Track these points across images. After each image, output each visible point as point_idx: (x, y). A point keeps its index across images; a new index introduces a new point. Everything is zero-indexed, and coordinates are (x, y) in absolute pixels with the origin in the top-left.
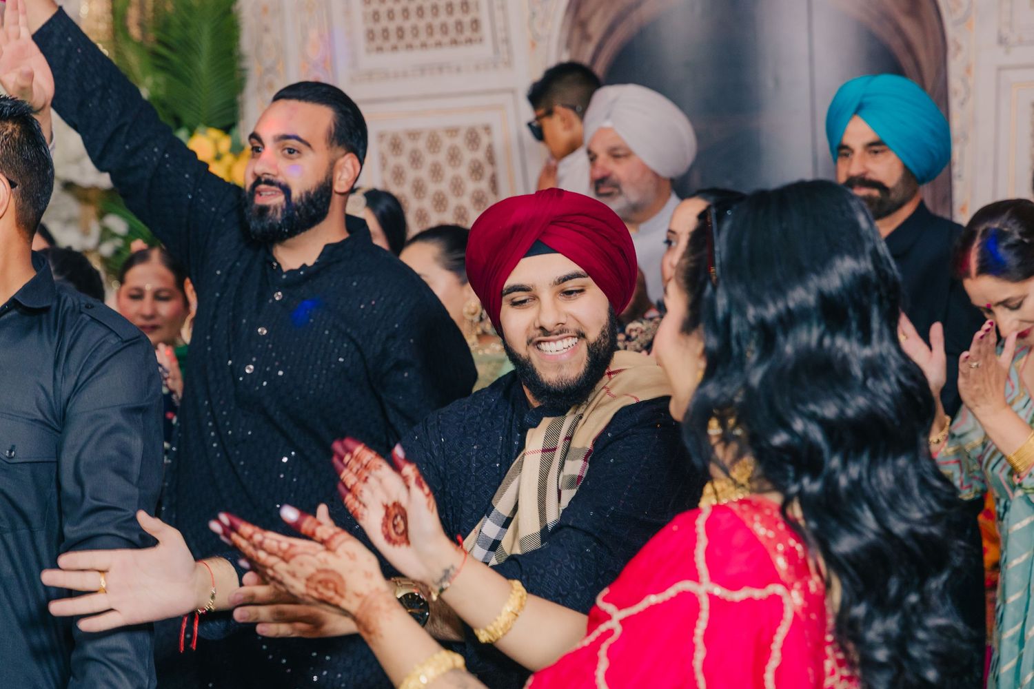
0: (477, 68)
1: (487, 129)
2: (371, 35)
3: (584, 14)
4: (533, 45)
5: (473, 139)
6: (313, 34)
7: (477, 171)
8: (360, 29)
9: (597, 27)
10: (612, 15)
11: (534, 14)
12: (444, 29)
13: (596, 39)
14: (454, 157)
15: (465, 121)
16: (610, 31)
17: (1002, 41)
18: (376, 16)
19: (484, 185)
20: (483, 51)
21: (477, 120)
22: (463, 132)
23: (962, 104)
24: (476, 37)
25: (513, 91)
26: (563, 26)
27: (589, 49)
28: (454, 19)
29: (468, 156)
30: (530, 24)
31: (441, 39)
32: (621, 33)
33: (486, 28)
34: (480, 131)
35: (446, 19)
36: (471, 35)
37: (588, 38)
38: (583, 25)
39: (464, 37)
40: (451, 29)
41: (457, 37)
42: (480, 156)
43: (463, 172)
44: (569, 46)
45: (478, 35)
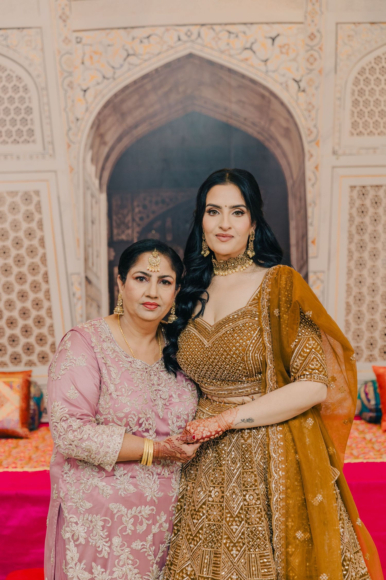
0: (31, 157)
1: (37, 193)
3: (102, 130)
4: (69, 146)
5: (27, 198)
7: (29, 217)
9: (110, 138)
10: (120, 131)
11: (70, 129)
12: (9, 134)
13: (110, 144)
14: (14, 208)
16: (119, 139)
17: (334, 153)
19: (34, 225)
20: (36, 147)
21: (30, 187)
22: (20, 194)
23: (313, 185)
24: (31, 140)
25: (55, 172)
26: (88, 136)
27: (106, 150)
28: (16, 128)
29: (23, 208)
30: (67, 134)
31: (7, 139)
32: (126, 142)
33: (38, 135)
34: (32, 194)
35: (11, 128)
36: (28, 138)
37: (105, 143)
38: (102, 136)
39: (23, 139)
40: (14, 134)
41: (17, 139)
42: (32, 208)
43: (20, 217)
44: (92, 147)
45: (33, 138)
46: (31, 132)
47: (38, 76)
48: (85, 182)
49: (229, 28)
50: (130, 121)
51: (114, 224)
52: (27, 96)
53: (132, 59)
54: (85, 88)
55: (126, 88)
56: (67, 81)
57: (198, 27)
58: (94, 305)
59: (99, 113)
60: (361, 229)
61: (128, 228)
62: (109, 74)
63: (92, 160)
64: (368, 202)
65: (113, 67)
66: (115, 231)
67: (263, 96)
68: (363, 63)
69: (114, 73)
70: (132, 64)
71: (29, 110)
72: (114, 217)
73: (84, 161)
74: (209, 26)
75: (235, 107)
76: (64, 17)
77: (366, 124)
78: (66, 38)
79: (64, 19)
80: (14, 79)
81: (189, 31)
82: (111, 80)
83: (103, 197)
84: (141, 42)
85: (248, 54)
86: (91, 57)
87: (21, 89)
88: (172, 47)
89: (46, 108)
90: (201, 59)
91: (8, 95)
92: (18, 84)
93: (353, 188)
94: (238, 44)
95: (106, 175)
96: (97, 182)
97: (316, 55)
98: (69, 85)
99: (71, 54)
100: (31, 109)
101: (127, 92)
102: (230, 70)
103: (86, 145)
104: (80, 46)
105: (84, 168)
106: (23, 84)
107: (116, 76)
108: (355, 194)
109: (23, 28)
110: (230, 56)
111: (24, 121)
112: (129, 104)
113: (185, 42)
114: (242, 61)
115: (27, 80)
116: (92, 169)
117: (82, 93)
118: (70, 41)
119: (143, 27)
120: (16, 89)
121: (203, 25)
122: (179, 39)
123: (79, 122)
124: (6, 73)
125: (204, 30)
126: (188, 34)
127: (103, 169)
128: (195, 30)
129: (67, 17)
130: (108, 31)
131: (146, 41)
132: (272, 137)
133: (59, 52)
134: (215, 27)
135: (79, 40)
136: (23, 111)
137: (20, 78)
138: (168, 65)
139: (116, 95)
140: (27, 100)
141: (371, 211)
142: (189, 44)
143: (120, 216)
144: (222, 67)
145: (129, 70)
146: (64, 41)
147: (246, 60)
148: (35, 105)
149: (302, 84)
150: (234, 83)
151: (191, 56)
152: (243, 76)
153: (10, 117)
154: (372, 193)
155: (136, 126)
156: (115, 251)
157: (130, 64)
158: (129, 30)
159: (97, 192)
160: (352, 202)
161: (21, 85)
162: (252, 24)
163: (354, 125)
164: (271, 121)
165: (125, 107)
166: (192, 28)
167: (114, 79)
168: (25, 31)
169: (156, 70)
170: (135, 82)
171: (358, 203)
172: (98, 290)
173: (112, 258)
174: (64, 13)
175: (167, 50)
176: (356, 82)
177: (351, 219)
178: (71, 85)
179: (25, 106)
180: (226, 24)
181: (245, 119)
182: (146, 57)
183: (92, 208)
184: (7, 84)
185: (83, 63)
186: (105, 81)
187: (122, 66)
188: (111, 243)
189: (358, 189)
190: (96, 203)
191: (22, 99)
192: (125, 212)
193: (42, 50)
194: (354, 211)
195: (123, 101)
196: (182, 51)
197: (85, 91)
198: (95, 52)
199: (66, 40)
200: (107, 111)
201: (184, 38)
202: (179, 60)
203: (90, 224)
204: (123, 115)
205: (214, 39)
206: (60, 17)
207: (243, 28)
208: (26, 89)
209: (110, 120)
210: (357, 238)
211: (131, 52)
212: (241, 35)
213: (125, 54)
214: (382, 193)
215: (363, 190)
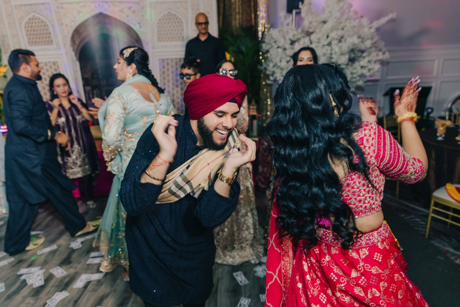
0: (53, 50)
1: (57, 62)
2: (29, 42)
3: (74, 40)
4: (64, 45)
5: (54, 64)
6: (16, 42)
8: (26, 41)
9: (77, 42)
10: (80, 40)
11: (64, 40)
12: (45, 42)
15: (52, 60)
16: (80, 43)
18: (30, 39)
20: (54, 46)
21: (54, 60)
22: (52, 63)
24: (52, 44)
25: (61, 55)
26: (70, 42)
27: (76, 47)
29: (53, 67)
30: (63, 42)
31: (45, 44)
33: (54, 42)
34: (55, 62)
37: (76, 44)
38: (75, 42)
39: (49, 43)
40: (47, 42)
42: (56, 67)
44: (72, 46)
46: (52, 41)
47: (51, 20)
48: (72, 58)
49: (113, 3)
52: (48, 28)
53: (80, 14)
54: (66, 24)
55: (80, 24)
56: (60, 23)
59: (73, 34)
60: (164, 73)
61: (87, 73)
62: (73, 19)
63: (73, 50)
64: (165, 64)
66: (84, 74)
67: (128, 28)
68: (160, 17)
69: (75, 19)
71: (50, 33)
73: (70, 51)
77: (162, 38)
78: (58, 6)
81: (99, 4)
83: (78, 63)
85: (121, 13)
86: (67, 14)
87: (46, 26)
88: (93, 10)
89: (55, 32)
90: (104, 15)
91: (42, 28)
92: (45, 24)
93: (160, 59)
96: (75, 58)
99: (60, 12)
101: (81, 26)
102: (115, 19)
103: (70, 45)
104: (62, 9)
105: (71, 53)
108: (160, 62)
110: (115, 13)
113: (98, 8)
114: (119, 16)
115: (48, 23)
116: (73, 54)
117: (66, 26)
118: (59, 8)
119: (83, 2)
122: (96, 7)
123: (67, 38)
124: (41, 20)
125: (104, 4)
128: (101, 4)
130: (71, 4)
131: (84, 7)
135: (62, 7)
137: (45, 22)
138: (93, 17)
139: (77, 27)
140: (49, 30)
141: (166, 67)
142: (100, 9)
145: (80, 18)
146: (57, 8)
147: (121, 15)
148: (51, 31)
149: (141, 25)
151: (101, 13)
152: (120, 21)
153: (44, 36)
154: (166, 61)
157: (80, 16)
159: (76, 61)
160: (160, 64)
163: (159, 38)
165: (81, 31)
167: (76, 21)
168: (44, 5)
169: (90, 18)
170: (83, 22)
171: (162, 64)
176: (158, 24)
177: (160, 70)
178: (62, 24)
179: (48, 32)
183: (75, 67)
184: (42, 25)
185: (64, 16)
186: (73, 22)
187: (77, 17)
190: (76, 65)
191: (47, 30)
192: (86, 68)
193: (51, 11)
195: (79, 29)
196: (98, 11)
198: (68, 12)
200: (75, 33)
204: (79, 35)
208: (48, 26)
209: (76, 36)
210: (162, 76)
212: (118, 6)
213: (78, 12)
214: (169, 61)
215: (163, 60)
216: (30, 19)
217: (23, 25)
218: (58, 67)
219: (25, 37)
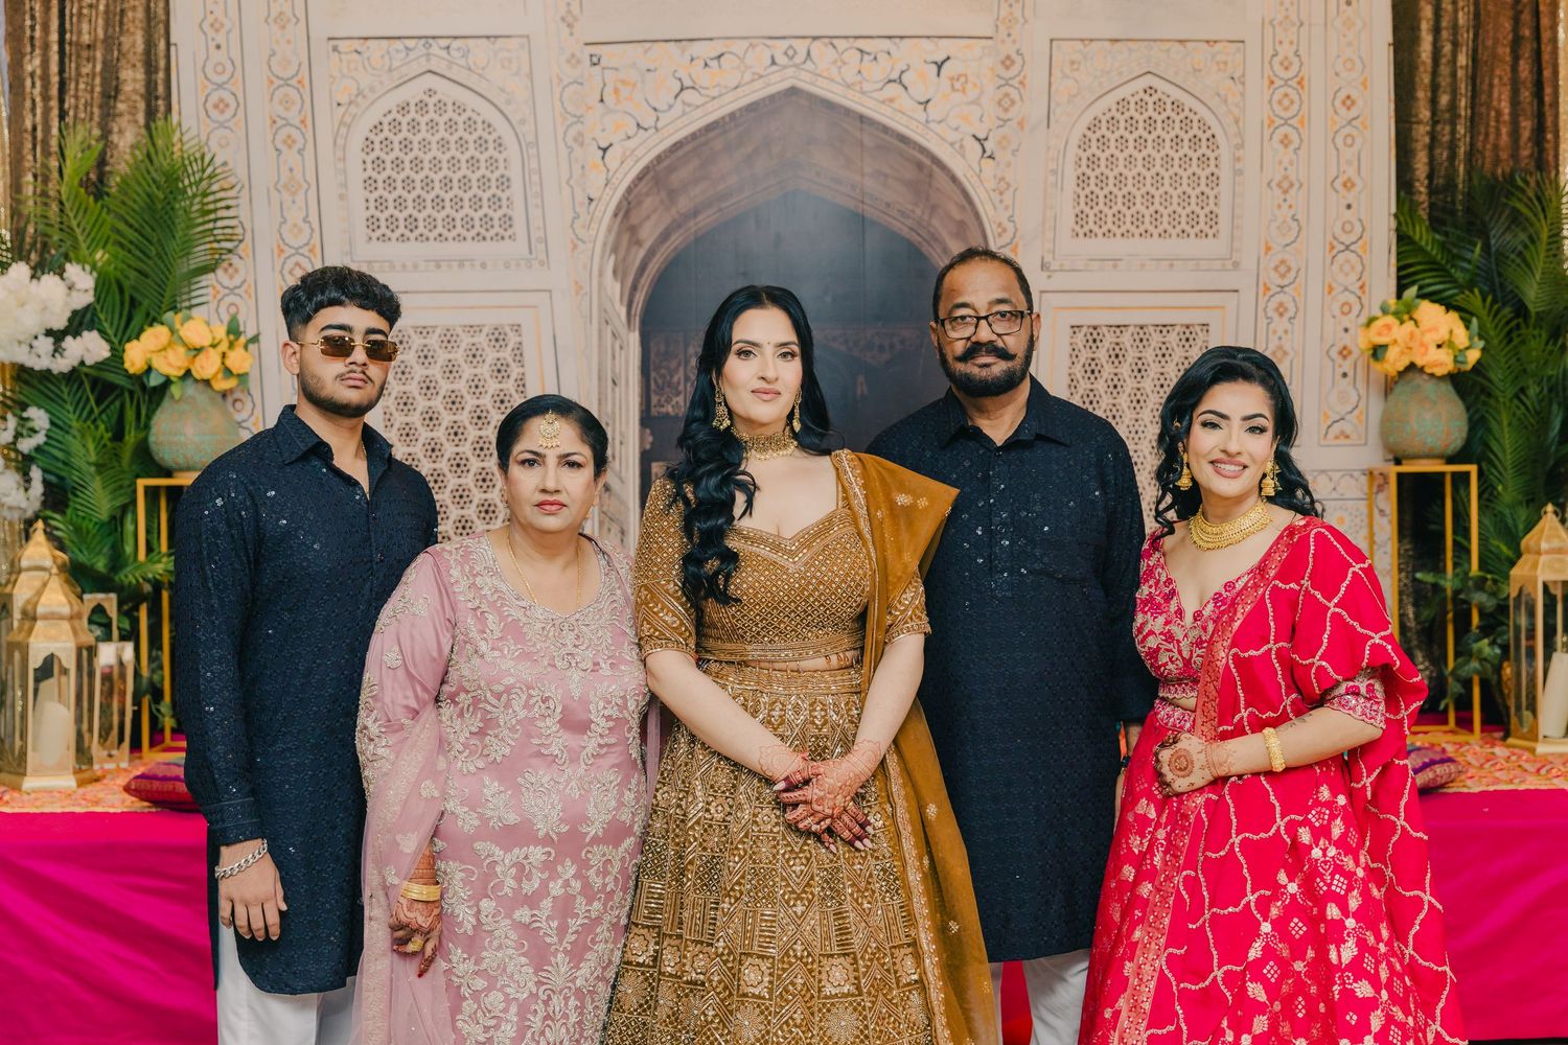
0: (507, 266)
1: (517, 328)
2: (372, 223)
3: (634, 220)
4: (575, 247)
5: (498, 338)
6: (295, 215)
7: (500, 371)
8: (360, 215)
9: (649, 234)
10: (666, 220)
11: (577, 217)
12: (468, 223)
13: (647, 245)
14: (474, 355)
15: (489, 319)
16: (665, 236)
17: (1044, 267)
18: (381, 203)
19: (510, 385)
20: (519, 247)
21: (505, 318)
22: (486, 330)
24: (506, 234)
25: (550, 291)
26: (609, 230)
27: (639, 255)
28: (481, 213)
29: (491, 355)
30: (572, 226)
31: (464, 233)
32: (676, 240)
33: (519, 226)
34: (507, 329)
35: (471, 213)
36: (501, 231)
37: (639, 243)
38: (633, 230)
39: (492, 232)
40: (477, 223)
41: (483, 231)
42: (506, 354)
43: (485, 371)
44: (615, 250)
45: (510, 232)
46: (507, 221)
47: (523, 122)
48: (603, 310)
49: (861, 44)
50: (684, 204)
51: (653, 386)
52: (500, 158)
53: (687, 95)
54: (604, 145)
55: (678, 145)
56: (572, 132)
57: (808, 41)
58: (615, 529)
59: (629, 190)
61: (678, 394)
62: (648, 122)
63: (615, 272)
64: (1102, 355)
65: (655, 109)
66: (654, 399)
67: (920, 166)
68: (1097, 110)
69: (658, 119)
70: (689, 105)
71: (504, 182)
72: (653, 374)
73: (601, 274)
74: (827, 40)
75: (871, 185)
76: (570, 19)
77: (1100, 218)
78: (573, 55)
79: (569, 22)
80: (480, 126)
81: (791, 47)
82: (653, 130)
83: (634, 338)
84: (706, 65)
85: (895, 89)
86: (616, 91)
87: (491, 145)
88: (761, 77)
89: (535, 178)
90: (811, 97)
91: (468, 155)
92: (485, 135)
93: (1075, 328)
94: (877, 72)
95: (640, 298)
96: (623, 311)
97: (1014, 94)
98: (575, 140)
99: (581, 84)
100: (508, 180)
101: (680, 153)
102: (862, 118)
103: (605, 244)
104: (597, 67)
105: (601, 285)
106: (494, 136)
107: (659, 125)
108: (1080, 339)
109: (496, 37)
110: (863, 93)
111: (495, 201)
112: (683, 174)
113: (784, 67)
114: (883, 102)
115: (502, 129)
116: (614, 288)
117: (601, 153)
118: (579, 62)
119: (711, 39)
120: (481, 144)
121: (815, 38)
122: (773, 62)
123: (594, 204)
124: (464, 117)
125: (816, 47)
126: (790, 54)
127: (634, 288)
128: (801, 47)
129: (576, 19)
130: (648, 45)
131: (714, 64)
132: (935, 238)
133: (561, 80)
134: (835, 41)
135: (595, 60)
136: (494, 184)
137: (489, 126)
138: (752, 107)
139: (659, 159)
140: (501, 164)
141: (1108, 370)
142: (790, 71)
143: (663, 371)
144: (848, 112)
145: (684, 114)
146: (568, 61)
147: (891, 100)
148: (515, 173)
149: (989, 145)
150: (868, 141)
151: (793, 91)
152: (886, 129)
153: (470, 194)
154: (1109, 338)
155: (695, 213)
156: (652, 433)
157: (684, 103)
158: (684, 43)
159: (622, 330)
160: (1074, 354)
161: (490, 138)
162: (902, 37)
163: (1080, 218)
164: (934, 208)
165: (676, 179)
166: (796, 43)
167: (657, 130)
168: (500, 40)
169: (732, 115)
170: (694, 136)
171: (1085, 355)
172: (623, 503)
173: (648, 447)
174: (569, 12)
175: (753, 81)
176: (1084, 143)
178: (579, 139)
179: (497, 174)
180: (856, 37)
181: (888, 205)
182: (715, 92)
183: (614, 357)
184: (466, 136)
185: (602, 101)
186: (641, 131)
187: (671, 107)
188: (646, 420)
189: (1084, 330)
190: (621, 348)
191: (493, 162)
192: (673, 364)
193: (530, 75)
194: (1078, 370)
195: (671, 169)
196: (778, 83)
197: (605, 150)
198: (623, 82)
199: (573, 60)
200: (643, 187)
201: (781, 60)
202: (772, 98)
203: (610, 383)
204: (672, 194)
205: (835, 62)
206: (563, 19)
207: (886, 44)
208: (499, 145)
209: (649, 203)
211: (687, 83)
212: (882, 57)
213: (678, 87)
214: (1126, 339)
215: (1094, 335)
216: (404, 108)
217: (361, 130)
218: (519, 354)
219: (358, 193)
